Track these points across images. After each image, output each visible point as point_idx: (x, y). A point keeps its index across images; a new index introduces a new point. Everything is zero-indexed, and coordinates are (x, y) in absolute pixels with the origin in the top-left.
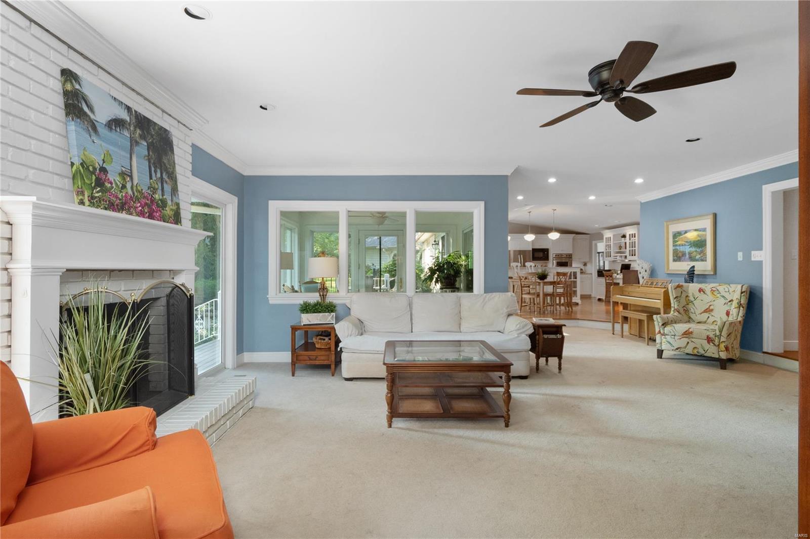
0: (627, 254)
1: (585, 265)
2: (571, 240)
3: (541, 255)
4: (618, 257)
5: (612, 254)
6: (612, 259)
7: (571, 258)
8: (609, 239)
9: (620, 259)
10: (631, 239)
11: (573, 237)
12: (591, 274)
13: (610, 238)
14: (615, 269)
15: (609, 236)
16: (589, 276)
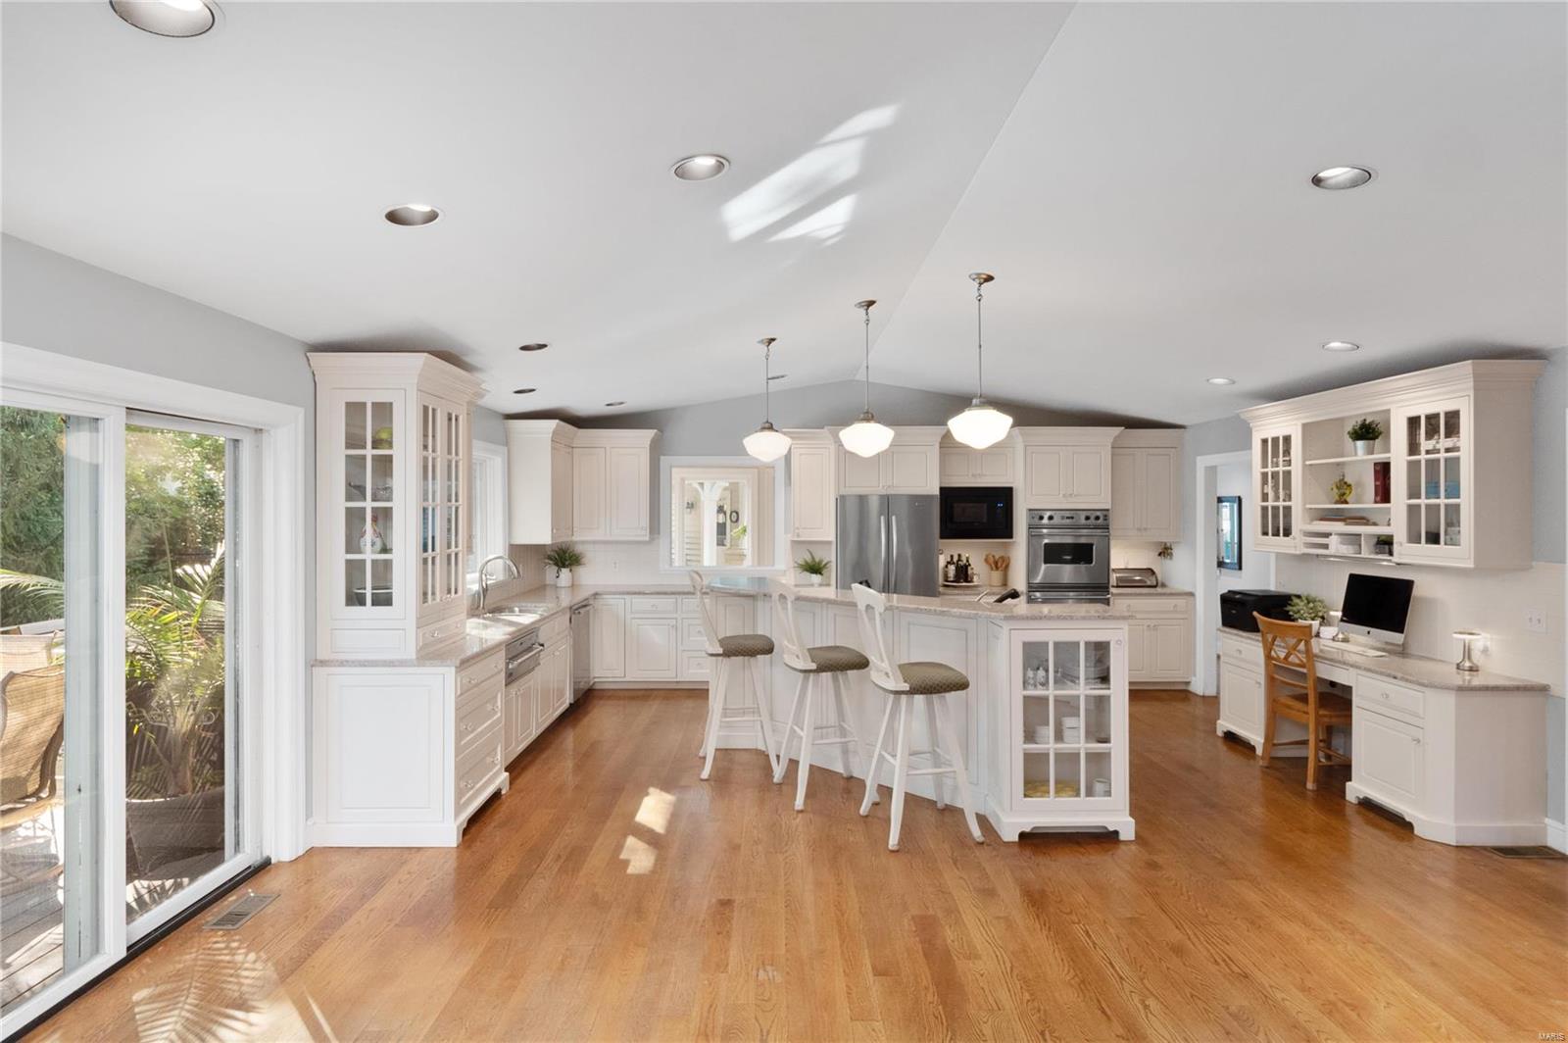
0: (1398, 529)
1: (1165, 551)
2: (1106, 454)
3: (978, 512)
4: (1333, 541)
5: (1298, 523)
6: (1295, 544)
7: (1106, 527)
8: (1279, 447)
9: (1347, 550)
10: (1425, 444)
11: (1117, 438)
12: (1192, 594)
13: (1287, 439)
14: (1313, 594)
15: (1280, 433)
16: (1181, 602)
